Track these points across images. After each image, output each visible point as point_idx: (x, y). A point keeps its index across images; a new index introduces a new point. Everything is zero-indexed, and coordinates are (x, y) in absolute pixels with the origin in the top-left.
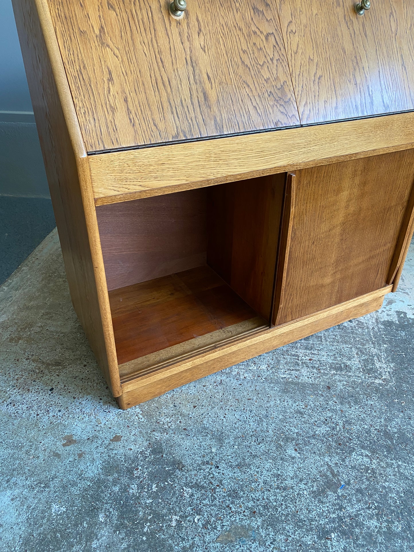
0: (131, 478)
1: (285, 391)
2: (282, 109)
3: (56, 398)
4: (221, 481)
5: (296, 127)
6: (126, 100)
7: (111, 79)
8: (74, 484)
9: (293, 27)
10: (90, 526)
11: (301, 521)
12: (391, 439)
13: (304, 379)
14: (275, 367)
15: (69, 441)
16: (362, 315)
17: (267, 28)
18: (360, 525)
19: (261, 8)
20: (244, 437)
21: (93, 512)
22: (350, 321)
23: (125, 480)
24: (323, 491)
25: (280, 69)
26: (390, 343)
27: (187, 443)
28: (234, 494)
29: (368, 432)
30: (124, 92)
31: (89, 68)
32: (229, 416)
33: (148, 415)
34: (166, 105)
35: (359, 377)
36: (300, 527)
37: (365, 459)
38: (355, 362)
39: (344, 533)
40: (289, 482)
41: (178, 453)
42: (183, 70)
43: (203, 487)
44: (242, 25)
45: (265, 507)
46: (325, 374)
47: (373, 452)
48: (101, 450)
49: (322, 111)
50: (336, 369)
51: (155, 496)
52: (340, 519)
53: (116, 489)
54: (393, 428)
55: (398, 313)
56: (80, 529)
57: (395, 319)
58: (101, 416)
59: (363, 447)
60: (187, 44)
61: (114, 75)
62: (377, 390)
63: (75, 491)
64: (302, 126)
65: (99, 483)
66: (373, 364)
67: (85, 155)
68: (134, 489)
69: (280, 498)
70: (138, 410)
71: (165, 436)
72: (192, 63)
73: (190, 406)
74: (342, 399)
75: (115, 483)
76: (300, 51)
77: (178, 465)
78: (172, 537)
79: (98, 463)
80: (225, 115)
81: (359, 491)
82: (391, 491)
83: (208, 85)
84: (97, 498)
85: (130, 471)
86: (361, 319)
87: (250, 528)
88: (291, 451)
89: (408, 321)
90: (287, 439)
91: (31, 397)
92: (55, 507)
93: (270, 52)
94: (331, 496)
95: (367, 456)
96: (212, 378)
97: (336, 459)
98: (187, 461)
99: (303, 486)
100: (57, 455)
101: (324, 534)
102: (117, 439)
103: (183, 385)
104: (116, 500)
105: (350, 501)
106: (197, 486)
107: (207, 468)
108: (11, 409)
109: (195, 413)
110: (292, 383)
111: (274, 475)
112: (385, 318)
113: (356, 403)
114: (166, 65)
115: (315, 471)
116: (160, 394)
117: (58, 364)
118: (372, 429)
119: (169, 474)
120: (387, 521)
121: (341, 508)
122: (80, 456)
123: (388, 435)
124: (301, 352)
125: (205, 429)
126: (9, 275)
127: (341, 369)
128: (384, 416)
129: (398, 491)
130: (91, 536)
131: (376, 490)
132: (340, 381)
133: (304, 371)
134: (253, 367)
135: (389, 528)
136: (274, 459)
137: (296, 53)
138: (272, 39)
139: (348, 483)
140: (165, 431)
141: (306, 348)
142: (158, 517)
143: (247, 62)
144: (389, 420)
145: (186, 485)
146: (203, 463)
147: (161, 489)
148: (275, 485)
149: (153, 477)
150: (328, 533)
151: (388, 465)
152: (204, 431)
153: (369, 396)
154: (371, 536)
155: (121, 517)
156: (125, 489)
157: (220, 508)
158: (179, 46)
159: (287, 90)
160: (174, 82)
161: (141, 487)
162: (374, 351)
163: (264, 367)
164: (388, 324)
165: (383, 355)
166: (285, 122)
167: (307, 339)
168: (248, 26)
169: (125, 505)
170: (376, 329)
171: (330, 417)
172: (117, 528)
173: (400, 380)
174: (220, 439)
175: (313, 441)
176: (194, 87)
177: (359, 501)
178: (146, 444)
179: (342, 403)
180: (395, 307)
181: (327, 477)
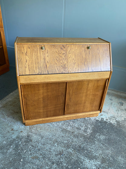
0: (21, 141)
1: (62, 131)
2: (64, 69)
3: (14, 120)
4: (38, 146)
5: (67, 73)
6: (29, 66)
7: (26, 62)
8: (10, 139)
9: (70, 52)
10: (9, 147)
11: (50, 159)
12: (80, 148)
13: (68, 129)
14: (63, 125)
15: (12, 130)
16: (92, 117)
17: (63, 52)
18: (62, 164)
19: (63, 48)
20: (47, 139)
21: (11, 145)
22: (88, 118)
23: (19, 141)
24: (58, 155)
25: (65, 61)
26: (95, 125)
27: (35, 137)
28: (39, 150)
29: (76, 145)
30: (29, 64)
31: (23, 59)
32: (47, 133)
33: (30, 128)
34: (37, 67)
35: (81, 132)
36: (49, 160)
37: (71, 151)
38: (83, 128)
39: (57, 164)
40: (52, 151)
41: (32, 138)
42: (42, 60)
43: (34, 146)
44: (57, 51)
45: (44, 154)
46: (74, 129)
47: (74, 150)
48: (17, 133)
49: (74, 70)
50: (77, 129)
51: (23, 145)
52: (58, 161)
53: (17, 142)
54: (82, 146)
55: (102, 118)
56: (7, 147)
57: (100, 120)
58: (21, 126)
59: (72, 148)
60: (44, 55)
61: (27, 61)
62: (84, 136)
63: (9, 140)
64: (68, 73)
65: (14, 140)
66: (87, 130)
67: (18, 76)
68: (20, 143)
69: (48, 153)
70: (29, 127)
71: (31, 134)
72: (45, 59)
73: (40, 129)
74: (74, 136)
75: (17, 141)
76: (71, 57)
77: (31, 141)
78: (23, 154)
79: (16, 136)
80: (50, 70)
81: (66, 157)
82: (73, 159)
83: (47, 64)
84: (13, 143)
85: (21, 139)
86: (91, 118)
87: (39, 157)
88: (56, 145)
89: (103, 121)
90: (56, 142)
91: (9, 118)
92: (4, 142)
93: (63, 57)
94: (59, 156)
95: (72, 150)
96: (47, 124)
97: (65, 149)
98: (33, 140)
99: (54, 152)
100: (9, 132)
101: (53, 163)
102: (22, 132)
103: (40, 124)
104: (16, 144)
105: (62, 158)
106: (33, 146)
107: (36, 143)
108: (4, 120)
109: (40, 131)
110: (65, 129)
111: (49, 148)
112: (97, 119)
113: (77, 138)
114: (39, 59)
115: (59, 150)
116: (34, 125)
117: (17, 112)
118: (77, 145)
119: (28, 142)
120: (68, 165)
121: (60, 159)
122: (13, 133)
123: (80, 147)
124: (71, 123)
125: (40, 134)
126: (15, 90)
127: (78, 129)
128: (82, 143)
129: (74, 160)
130: (8, 149)
131: (70, 158)
132: (76, 132)
133: (69, 127)
134: (58, 124)
135: (68, 166)
136: (51, 145)
137: (70, 58)
138: (64, 55)
139: (64, 155)
140: (32, 133)
141: (73, 122)
142: (22, 150)
143: (57, 59)
144: (83, 144)
145: (31, 145)
146: (36, 142)
147: (25, 144)
148: (48, 150)
149: (25, 141)
150: (54, 163)
151: (76, 154)
152: (40, 135)
153: (81, 137)
154: (63, 166)
155: (15, 147)
156: (18, 142)
157: (35, 151)
158: (42, 56)
159: (66, 65)
160: (40, 63)
161: (22, 143)
162: (89, 127)
163: (60, 124)
164: (97, 121)
165: (91, 128)
166: (64, 72)
167: (74, 120)
168: (59, 52)
169: (17, 146)
170: (93, 121)
171: (69, 140)
172: (14, 149)
173: (91, 135)
174: (42, 137)
175: (62, 144)
176: (44, 64)
177: (64, 159)
178: (27, 134)
179: (74, 137)
180: (102, 117)
181: (61, 152)
